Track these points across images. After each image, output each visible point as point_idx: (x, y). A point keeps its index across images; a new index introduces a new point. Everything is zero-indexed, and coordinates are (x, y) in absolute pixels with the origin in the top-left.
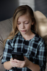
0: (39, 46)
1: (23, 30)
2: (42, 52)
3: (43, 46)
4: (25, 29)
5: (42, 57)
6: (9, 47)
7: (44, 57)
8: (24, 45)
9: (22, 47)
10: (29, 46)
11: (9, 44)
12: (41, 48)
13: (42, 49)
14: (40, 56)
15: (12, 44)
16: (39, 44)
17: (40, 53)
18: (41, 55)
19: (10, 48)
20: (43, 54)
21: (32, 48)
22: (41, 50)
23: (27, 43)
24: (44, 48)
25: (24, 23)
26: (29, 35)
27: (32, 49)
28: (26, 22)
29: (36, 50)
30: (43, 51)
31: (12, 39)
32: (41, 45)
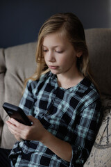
0: (83, 104)
2: (86, 119)
3: (91, 106)
5: (86, 130)
6: (28, 95)
7: (90, 132)
8: (54, 96)
9: (50, 100)
10: (63, 102)
12: (86, 110)
13: (88, 113)
14: (80, 128)
16: (82, 100)
17: (82, 122)
18: (84, 125)
20: (88, 123)
22: (84, 115)
23: (60, 93)
24: (92, 111)
25: (53, 49)
27: (68, 110)
29: (75, 112)
30: (90, 117)
31: (37, 81)
32: (86, 104)
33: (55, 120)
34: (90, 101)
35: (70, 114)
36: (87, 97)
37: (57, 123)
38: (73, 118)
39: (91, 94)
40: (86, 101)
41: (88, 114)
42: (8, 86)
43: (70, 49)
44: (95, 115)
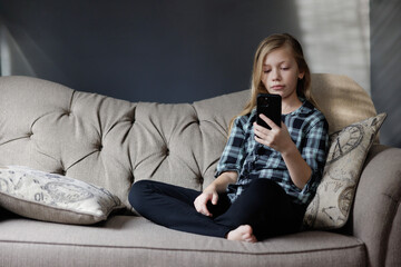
0: (308, 124)
1: (277, 83)
2: (314, 139)
3: (317, 125)
4: (281, 83)
6: (237, 132)
7: (321, 152)
11: (240, 125)
12: (313, 129)
13: (316, 132)
14: (307, 150)
15: (246, 127)
16: (308, 119)
17: (310, 143)
18: (312, 146)
19: (240, 136)
20: (317, 144)
21: (291, 129)
22: (311, 136)
24: (320, 130)
25: (279, 66)
26: (292, 105)
28: (283, 66)
29: (300, 132)
30: (318, 136)
31: (248, 115)
32: (313, 123)
34: (317, 119)
35: (295, 137)
36: (312, 116)
38: (299, 139)
39: (316, 114)
40: (312, 119)
41: (315, 134)
42: (206, 134)
43: (295, 67)
44: (324, 135)
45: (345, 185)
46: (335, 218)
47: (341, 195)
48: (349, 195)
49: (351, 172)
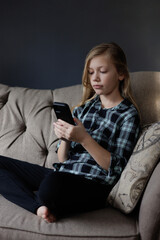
0: (122, 119)
2: (125, 132)
3: (129, 120)
5: (125, 141)
7: (129, 143)
8: (97, 116)
10: (105, 120)
12: (125, 124)
14: (119, 140)
16: (122, 115)
17: (122, 135)
20: (127, 136)
21: (109, 122)
22: (124, 129)
23: (103, 113)
24: (131, 125)
25: (99, 70)
27: (110, 126)
29: (115, 126)
30: (129, 130)
32: (126, 118)
33: (97, 135)
34: (130, 116)
35: (111, 129)
36: (126, 113)
37: (99, 138)
38: (114, 131)
39: (130, 110)
40: (126, 115)
41: (127, 127)
45: (139, 176)
46: (126, 204)
47: (134, 185)
48: (141, 186)
49: (146, 166)
